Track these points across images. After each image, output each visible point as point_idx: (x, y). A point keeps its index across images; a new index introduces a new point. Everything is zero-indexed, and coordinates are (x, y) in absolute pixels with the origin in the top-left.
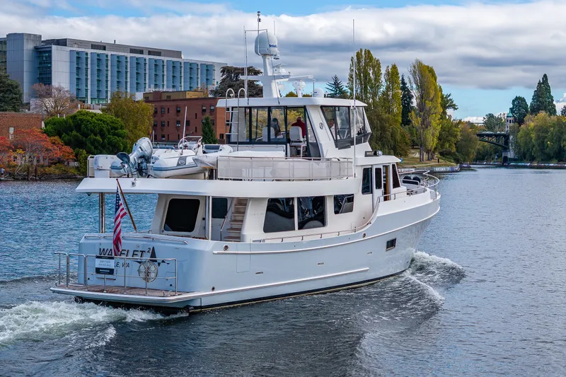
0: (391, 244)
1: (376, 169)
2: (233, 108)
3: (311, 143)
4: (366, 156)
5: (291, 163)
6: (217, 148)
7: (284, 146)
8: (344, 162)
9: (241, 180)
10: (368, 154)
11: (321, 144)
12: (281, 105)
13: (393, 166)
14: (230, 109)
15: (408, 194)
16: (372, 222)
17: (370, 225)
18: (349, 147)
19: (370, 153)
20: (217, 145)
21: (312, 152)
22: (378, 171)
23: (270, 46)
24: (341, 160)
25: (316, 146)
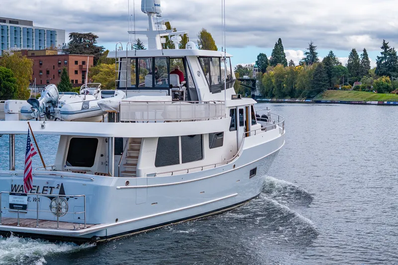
0: (253, 172)
1: (240, 109)
2: (121, 58)
3: (191, 89)
4: (233, 99)
5: (179, 106)
6: (113, 93)
7: (167, 91)
8: (219, 104)
9: (135, 122)
10: (234, 97)
11: (199, 89)
12: (165, 55)
13: (252, 106)
14: (119, 60)
15: (262, 130)
16: (240, 155)
17: (238, 158)
18: (219, 91)
19: (235, 97)
20: (112, 90)
21: (192, 96)
22: (241, 111)
23: (155, 5)
24: (217, 103)
25: (195, 90)
